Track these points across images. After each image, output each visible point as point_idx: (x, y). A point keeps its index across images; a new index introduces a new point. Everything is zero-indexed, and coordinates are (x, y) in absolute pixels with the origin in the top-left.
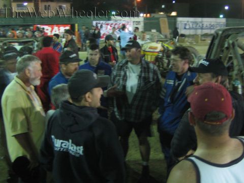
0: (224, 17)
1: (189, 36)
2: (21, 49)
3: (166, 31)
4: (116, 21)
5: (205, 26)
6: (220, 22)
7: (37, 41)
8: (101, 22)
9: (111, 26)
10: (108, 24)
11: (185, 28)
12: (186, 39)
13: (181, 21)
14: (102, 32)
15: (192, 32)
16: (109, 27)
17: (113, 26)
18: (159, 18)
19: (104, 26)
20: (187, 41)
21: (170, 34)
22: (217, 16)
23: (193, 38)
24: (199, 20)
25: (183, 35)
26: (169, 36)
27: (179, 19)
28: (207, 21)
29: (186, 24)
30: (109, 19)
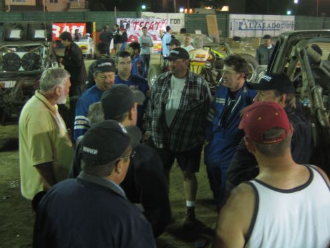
0: (292, 14)
1: (246, 39)
2: (25, 56)
3: (215, 32)
4: (147, 18)
5: (266, 25)
6: (287, 21)
7: (46, 46)
8: (128, 19)
9: (140, 26)
10: (136, 23)
11: (240, 29)
12: (242, 43)
13: (235, 20)
14: (129, 33)
15: (249, 34)
16: (138, 26)
17: (143, 25)
18: (206, 14)
19: (131, 25)
20: (243, 46)
21: (220, 36)
22: (284, 13)
23: (250, 42)
24: (259, 17)
25: (236, 39)
26: (218, 39)
27: (233, 16)
28: (270, 19)
29: (241, 23)
30: (138, 16)
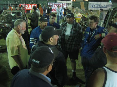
0: (111, 2)
1: (94, 11)
2: (14, 15)
3: (83, 8)
5: (102, 6)
6: (109, 5)
7: (22, 12)
10: (55, 4)
11: (92, 7)
12: (93, 12)
13: (90, 4)
15: (96, 9)
16: (56, 6)
18: (80, 2)
20: (93, 13)
21: (85, 10)
22: (108, 2)
23: (96, 12)
24: (99, 3)
25: (91, 10)
26: (84, 10)
27: (90, 3)
28: (103, 4)
29: (93, 5)
30: (56, 2)
